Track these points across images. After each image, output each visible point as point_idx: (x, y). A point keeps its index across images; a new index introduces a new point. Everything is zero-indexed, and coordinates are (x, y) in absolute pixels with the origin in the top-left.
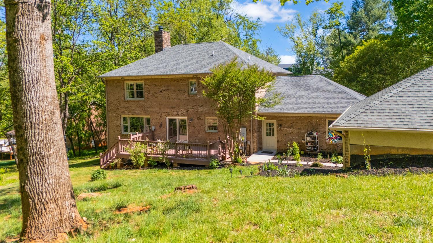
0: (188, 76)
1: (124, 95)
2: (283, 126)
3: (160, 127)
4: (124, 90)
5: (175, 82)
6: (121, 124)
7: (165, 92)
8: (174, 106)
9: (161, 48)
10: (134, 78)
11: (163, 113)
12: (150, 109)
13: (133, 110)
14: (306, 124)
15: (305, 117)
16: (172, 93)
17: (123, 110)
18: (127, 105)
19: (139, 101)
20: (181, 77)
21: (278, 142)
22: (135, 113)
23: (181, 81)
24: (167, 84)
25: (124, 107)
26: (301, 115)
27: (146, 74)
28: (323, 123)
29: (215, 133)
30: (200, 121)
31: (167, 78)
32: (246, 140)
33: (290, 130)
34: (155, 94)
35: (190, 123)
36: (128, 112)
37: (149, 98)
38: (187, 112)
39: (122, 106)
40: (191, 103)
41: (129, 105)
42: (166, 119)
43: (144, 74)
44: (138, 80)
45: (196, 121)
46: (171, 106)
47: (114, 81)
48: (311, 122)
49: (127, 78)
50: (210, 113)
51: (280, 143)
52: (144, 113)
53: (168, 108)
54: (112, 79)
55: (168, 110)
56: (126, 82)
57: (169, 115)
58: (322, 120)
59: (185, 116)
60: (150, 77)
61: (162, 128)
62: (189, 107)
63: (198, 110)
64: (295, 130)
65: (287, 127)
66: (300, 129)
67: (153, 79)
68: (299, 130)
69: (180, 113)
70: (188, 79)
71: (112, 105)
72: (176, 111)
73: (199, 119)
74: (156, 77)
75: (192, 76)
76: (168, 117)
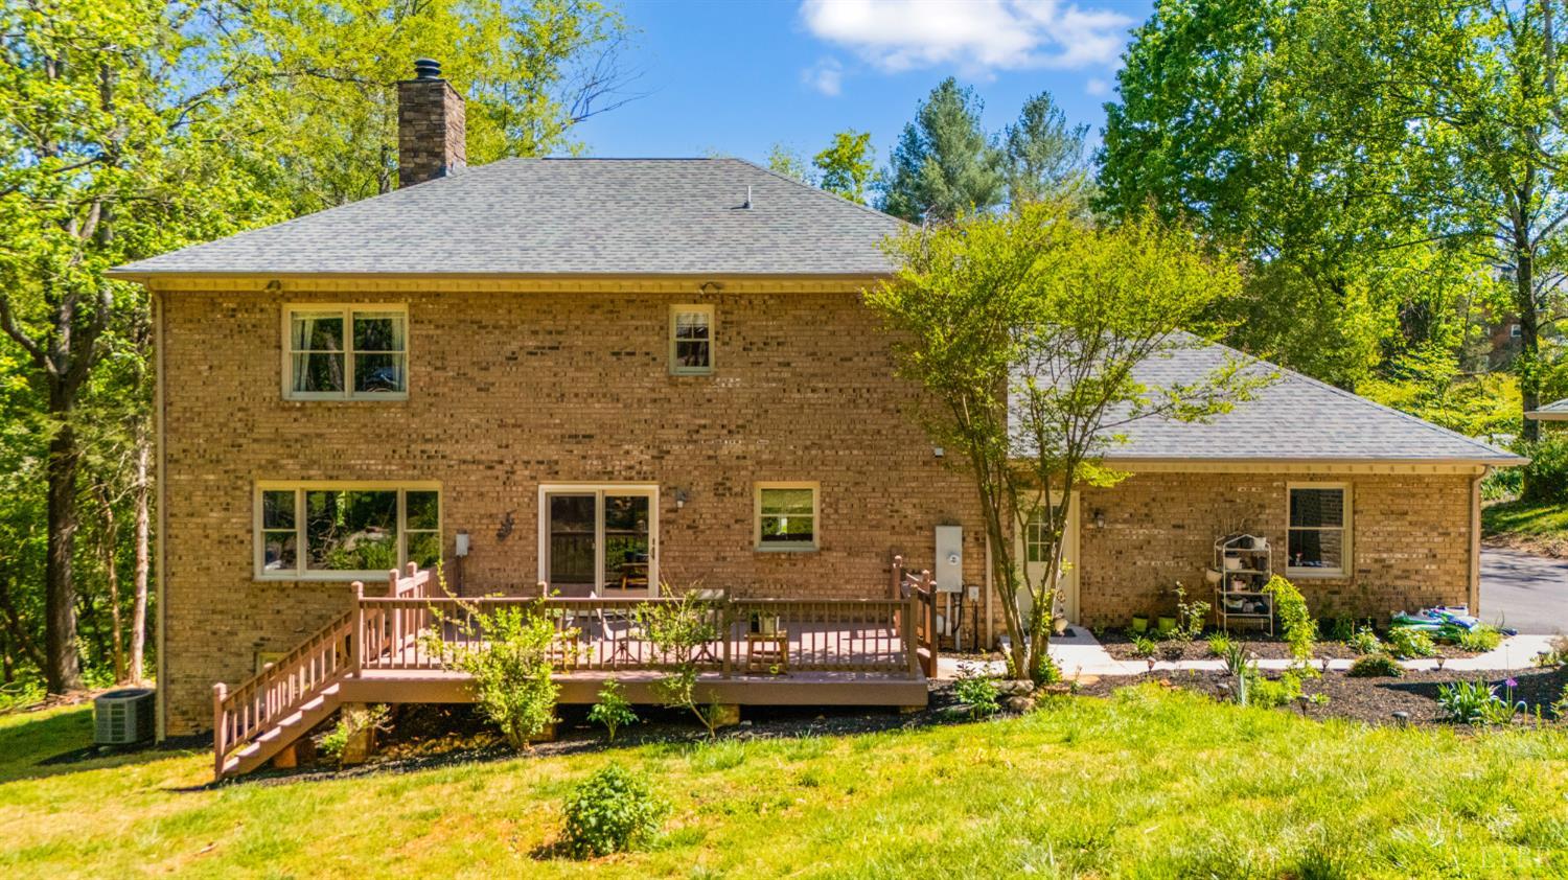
0: (669, 287)
1: (279, 373)
2: (1110, 516)
3: (501, 536)
4: (279, 347)
5: (598, 313)
6: (250, 531)
7: (535, 362)
8: (583, 429)
9: (437, 163)
10: (344, 286)
11: (519, 467)
12: (442, 447)
13: (338, 454)
14: (1207, 506)
15: (1204, 478)
16: (578, 369)
17: (266, 453)
18: (293, 430)
19: (371, 408)
20: (628, 287)
21: (1085, 583)
22: (347, 467)
23: (632, 311)
24: (548, 324)
25: (278, 438)
26: (1190, 469)
27: (431, 267)
28: (1277, 500)
29: (808, 556)
30: (729, 501)
31: (549, 295)
32: (960, 583)
33: (1140, 533)
34: (473, 372)
35: (675, 510)
36: (304, 467)
37: (440, 390)
38: (660, 456)
39: (264, 430)
40: (682, 418)
41: (310, 429)
42: (536, 494)
43: (419, 269)
44: (374, 297)
45: (705, 504)
46: (569, 429)
47: (212, 300)
48: (1229, 496)
49: (304, 286)
50: (781, 464)
51: (1094, 589)
52: (405, 467)
53: (551, 442)
54: (204, 285)
55: (553, 452)
56: (289, 308)
57: (554, 475)
58: (1270, 489)
59: (644, 478)
60: (444, 286)
61: (510, 541)
62: (669, 434)
63: (718, 447)
64: (1162, 533)
65: (1125, 521)
66: (1183, 527)
67: (464, 297)
68: (1180, 532)
69: (618, 465)
70: (672, 298)
71: (197, 426)
72: (599, 457)
73: (721, 490)
74: (487, 287)
75: (690, 287)
76: (546, 488)
